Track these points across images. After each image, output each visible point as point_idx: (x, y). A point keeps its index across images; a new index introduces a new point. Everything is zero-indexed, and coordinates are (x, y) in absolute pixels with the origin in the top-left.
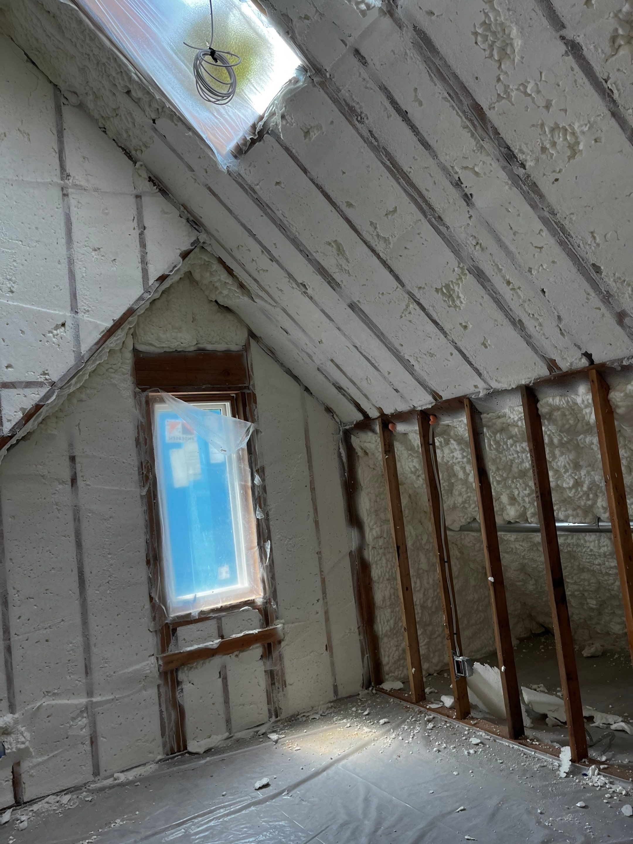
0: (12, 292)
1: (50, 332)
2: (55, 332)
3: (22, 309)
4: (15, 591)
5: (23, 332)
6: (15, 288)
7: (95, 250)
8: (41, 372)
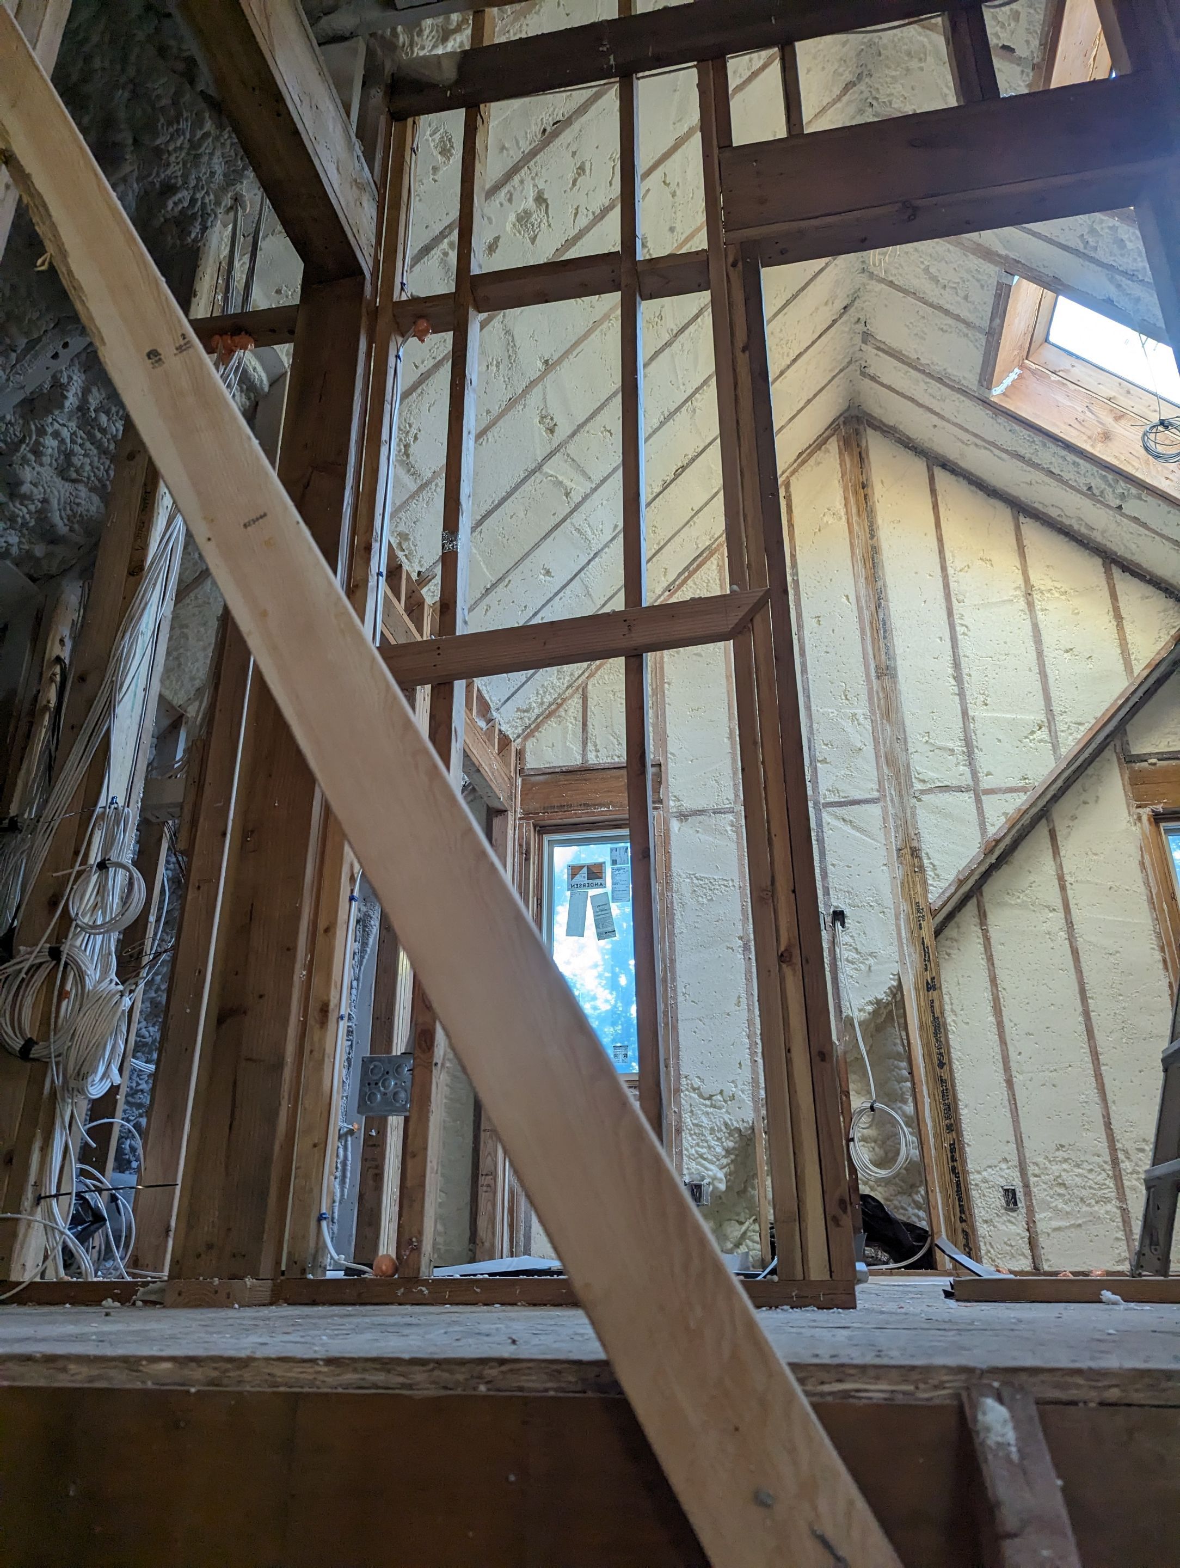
0: (986, 705)
1: (1026, 737)
2: (1031, 737)
3: (997, 718)
4: (1012, 1024)
5: (999, 741)
6: (989, 701)
7: (1067, 651)
8: (1020, 777)
